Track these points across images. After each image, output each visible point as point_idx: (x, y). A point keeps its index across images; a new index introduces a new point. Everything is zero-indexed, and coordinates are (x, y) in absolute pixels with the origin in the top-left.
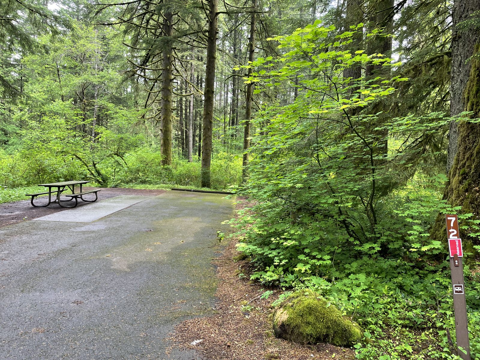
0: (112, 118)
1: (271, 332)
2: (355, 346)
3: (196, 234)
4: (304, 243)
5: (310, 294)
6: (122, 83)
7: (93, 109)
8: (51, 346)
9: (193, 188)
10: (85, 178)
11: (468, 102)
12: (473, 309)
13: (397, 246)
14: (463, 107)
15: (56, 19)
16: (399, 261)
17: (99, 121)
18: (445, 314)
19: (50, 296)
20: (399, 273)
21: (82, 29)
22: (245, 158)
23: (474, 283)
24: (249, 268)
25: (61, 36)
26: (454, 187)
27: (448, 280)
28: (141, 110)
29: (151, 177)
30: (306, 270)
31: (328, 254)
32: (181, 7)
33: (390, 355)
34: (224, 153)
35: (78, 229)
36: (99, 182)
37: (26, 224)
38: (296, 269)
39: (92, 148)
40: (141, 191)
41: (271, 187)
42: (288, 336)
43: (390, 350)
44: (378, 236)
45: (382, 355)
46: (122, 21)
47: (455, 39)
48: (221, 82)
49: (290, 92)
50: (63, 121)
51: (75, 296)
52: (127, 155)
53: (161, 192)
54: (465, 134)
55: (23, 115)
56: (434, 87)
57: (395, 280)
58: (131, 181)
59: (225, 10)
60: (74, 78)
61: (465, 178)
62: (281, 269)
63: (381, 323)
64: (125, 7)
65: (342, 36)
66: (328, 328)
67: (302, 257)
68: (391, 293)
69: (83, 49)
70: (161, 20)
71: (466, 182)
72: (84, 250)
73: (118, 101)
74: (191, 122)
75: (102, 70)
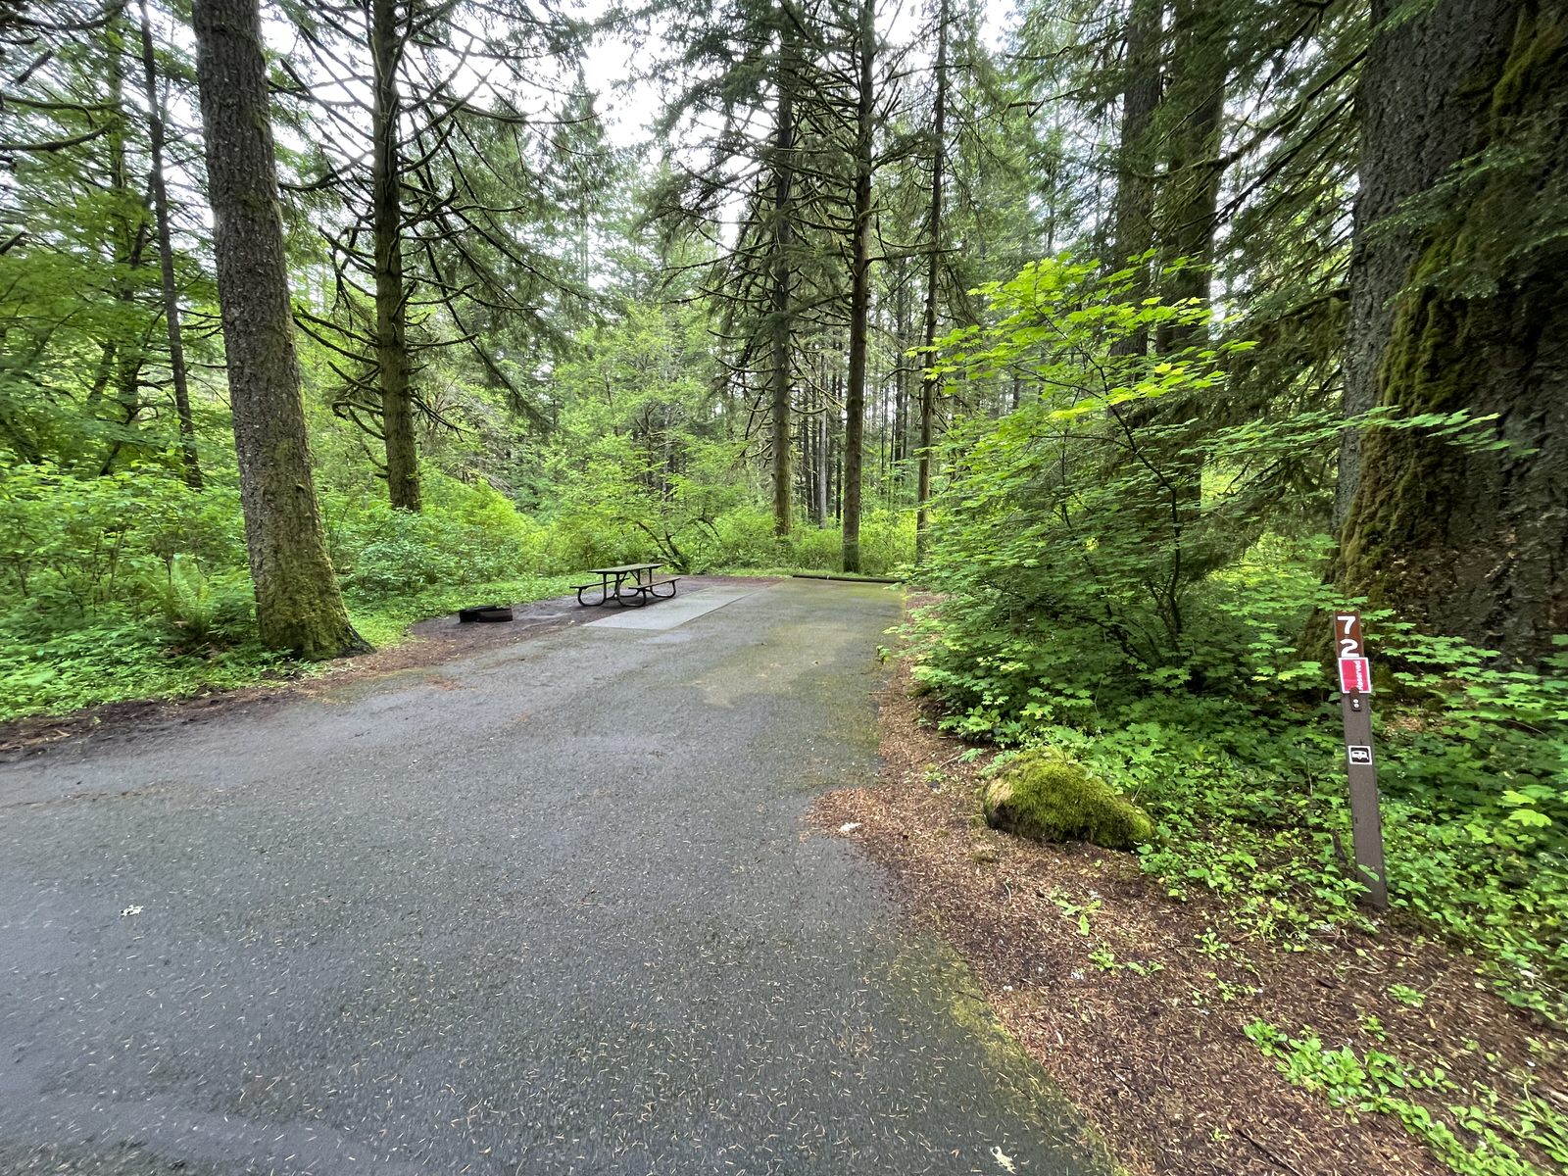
0: (693, 460)
1: (980, 818)
2: (1140, 850)
3: (839, 652)
4: (1040, 667)
5: (1054, 756)
6: (707, 400)
7: (663, 447)
8: (623, 818)
9: (830, 573)
10: (655, 559)
11: (1385, 389)
12: (1391, 796)
13: (1222, 674)
14: (1374, 398)
15: (602, 300)
16: (1226, 701)
17: (673, 466)
18: (1327, 802)
19: (616, 742)
20: (1227, 724)
21: (643, 314)
22: (921, 517)
23: (1392, 746)
24: (936, 711)
25: (611, 328)
26: (1349, 560)
27: (1334, 740)
28: (740, 444)
29: (759, 555)
30: (1043, 715)
31: (1086, 688)
32: (804, 257)
33: (1210, 869)
34: (884, 511)
35: (649, 641)
36: (677, 566)
37: (574, 631)
38: (1025, 713)
39: (664, 510)
40: (743, 580)
41: (976, 567)
42: (1013, 827)
43: (1209, 860)
44: (1186, 654)
45: (1194, 868)
46: (706, 294)
47: (1359, 261)
48: (875, 384)
49: (1004, 393)
50: (618, 469)
51: (653, 743)
52: (718, 520)
53: (777, 581)
54: (1377, 453)
55: (560, 461)
56: (1306, 365)
57: (1219, 737)
58: (726, 563)
59: (882, 255)
60: (633, 397)
61: (1374, 542)
62: (995, 712)
63: (1191, 811)
64: (709, 269)
65: (1112, 279)
66: (1088, 815)
67: (1035, 692)
68: (1211, 759)
69: (645, 347)
70: (770, 284)
71: (1376, 550)
72: (662, 673)
73: (701, 430)
74: (824, 459)
75: (675, 380)
